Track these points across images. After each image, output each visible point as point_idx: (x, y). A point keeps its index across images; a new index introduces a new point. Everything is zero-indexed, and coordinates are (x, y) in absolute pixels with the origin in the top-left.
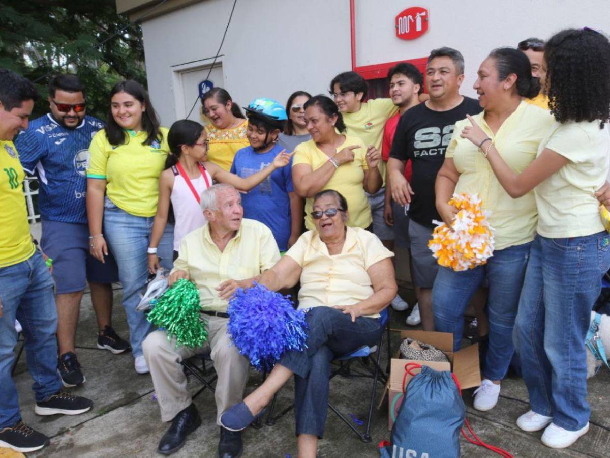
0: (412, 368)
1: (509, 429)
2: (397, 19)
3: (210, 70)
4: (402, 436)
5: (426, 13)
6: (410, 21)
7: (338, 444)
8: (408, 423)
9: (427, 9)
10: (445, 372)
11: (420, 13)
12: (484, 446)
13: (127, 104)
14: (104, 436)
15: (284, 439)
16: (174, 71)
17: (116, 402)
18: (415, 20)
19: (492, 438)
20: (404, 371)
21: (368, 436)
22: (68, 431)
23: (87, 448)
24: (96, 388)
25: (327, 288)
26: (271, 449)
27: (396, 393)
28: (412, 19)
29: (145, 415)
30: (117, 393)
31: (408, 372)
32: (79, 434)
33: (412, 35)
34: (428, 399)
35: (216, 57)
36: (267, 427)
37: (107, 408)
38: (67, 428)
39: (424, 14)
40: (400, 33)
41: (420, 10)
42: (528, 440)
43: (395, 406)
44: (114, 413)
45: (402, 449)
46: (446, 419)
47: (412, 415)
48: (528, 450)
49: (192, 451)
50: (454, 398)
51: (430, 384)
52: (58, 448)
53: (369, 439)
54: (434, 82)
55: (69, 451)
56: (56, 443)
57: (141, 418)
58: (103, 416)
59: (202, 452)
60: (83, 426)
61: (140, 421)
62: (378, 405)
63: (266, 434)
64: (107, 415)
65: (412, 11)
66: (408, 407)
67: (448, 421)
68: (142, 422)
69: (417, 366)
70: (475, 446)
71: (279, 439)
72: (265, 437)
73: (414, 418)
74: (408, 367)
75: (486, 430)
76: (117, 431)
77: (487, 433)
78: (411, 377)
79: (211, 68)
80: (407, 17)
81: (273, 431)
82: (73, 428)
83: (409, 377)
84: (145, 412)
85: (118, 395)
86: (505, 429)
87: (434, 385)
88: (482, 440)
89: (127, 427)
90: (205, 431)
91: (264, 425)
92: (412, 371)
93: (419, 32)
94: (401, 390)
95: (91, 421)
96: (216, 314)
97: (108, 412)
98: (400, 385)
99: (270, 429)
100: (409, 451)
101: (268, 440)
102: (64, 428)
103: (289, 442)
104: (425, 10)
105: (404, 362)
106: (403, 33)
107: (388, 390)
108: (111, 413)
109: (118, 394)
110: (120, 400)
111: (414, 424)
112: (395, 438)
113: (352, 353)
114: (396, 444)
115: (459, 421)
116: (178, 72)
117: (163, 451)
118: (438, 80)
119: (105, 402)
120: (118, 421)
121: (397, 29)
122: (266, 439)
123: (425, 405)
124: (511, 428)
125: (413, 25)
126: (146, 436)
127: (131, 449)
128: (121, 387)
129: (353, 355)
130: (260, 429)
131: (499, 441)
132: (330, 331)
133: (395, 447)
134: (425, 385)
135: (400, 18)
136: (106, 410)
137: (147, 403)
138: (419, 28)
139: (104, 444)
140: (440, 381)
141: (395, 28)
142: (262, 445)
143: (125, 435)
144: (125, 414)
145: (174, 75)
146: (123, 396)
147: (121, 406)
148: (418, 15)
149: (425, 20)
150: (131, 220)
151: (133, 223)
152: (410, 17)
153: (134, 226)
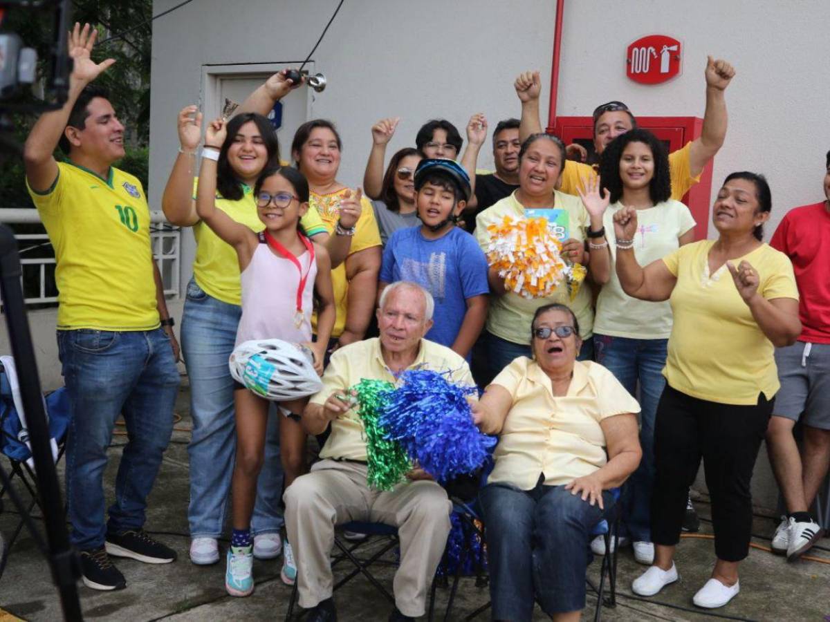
2: (630, 49)
5: (679, 48)
6: (651, 54)
9: (680, 40)
11: (669, 46)
16: (210, 74)
18: (660, 55)
25: (547, 442)
28: (654, 54)
29: (249, 616)
30: (189, 588)
33: (652, 77)
35: (305, 62)
37: (189, 602)
39: (674, 48)
40: (632, 72)
41: (671, 42)
44: (198, 609)
58: (183, 614)
64: (188, 613)
65: (658, 42)
80: (647, 49)
84: (247, 613)
85: (193, 591)
93: (665, 74)
95: (168, 618)
97: (188, 608)
104: (678, 43)
106: (638, 72)
108: (193, 611)
109: (192, 589)
110: (198, 597)
116: (215, 76)
121: (629, 64)
125: (655, 63)
128: (191, 582)
135: (636, 49)
136: (186, 605)
138: (665, 68)
141: (626, 63)
144: (218, 613)
145: (207, 79)
146: (200, 592)
147: (205, 603)
148: (665, 48)
149: (675, 60)
150: (219, 317)
151: (221, 324)
152: (652, 49)
153: (222, 328)
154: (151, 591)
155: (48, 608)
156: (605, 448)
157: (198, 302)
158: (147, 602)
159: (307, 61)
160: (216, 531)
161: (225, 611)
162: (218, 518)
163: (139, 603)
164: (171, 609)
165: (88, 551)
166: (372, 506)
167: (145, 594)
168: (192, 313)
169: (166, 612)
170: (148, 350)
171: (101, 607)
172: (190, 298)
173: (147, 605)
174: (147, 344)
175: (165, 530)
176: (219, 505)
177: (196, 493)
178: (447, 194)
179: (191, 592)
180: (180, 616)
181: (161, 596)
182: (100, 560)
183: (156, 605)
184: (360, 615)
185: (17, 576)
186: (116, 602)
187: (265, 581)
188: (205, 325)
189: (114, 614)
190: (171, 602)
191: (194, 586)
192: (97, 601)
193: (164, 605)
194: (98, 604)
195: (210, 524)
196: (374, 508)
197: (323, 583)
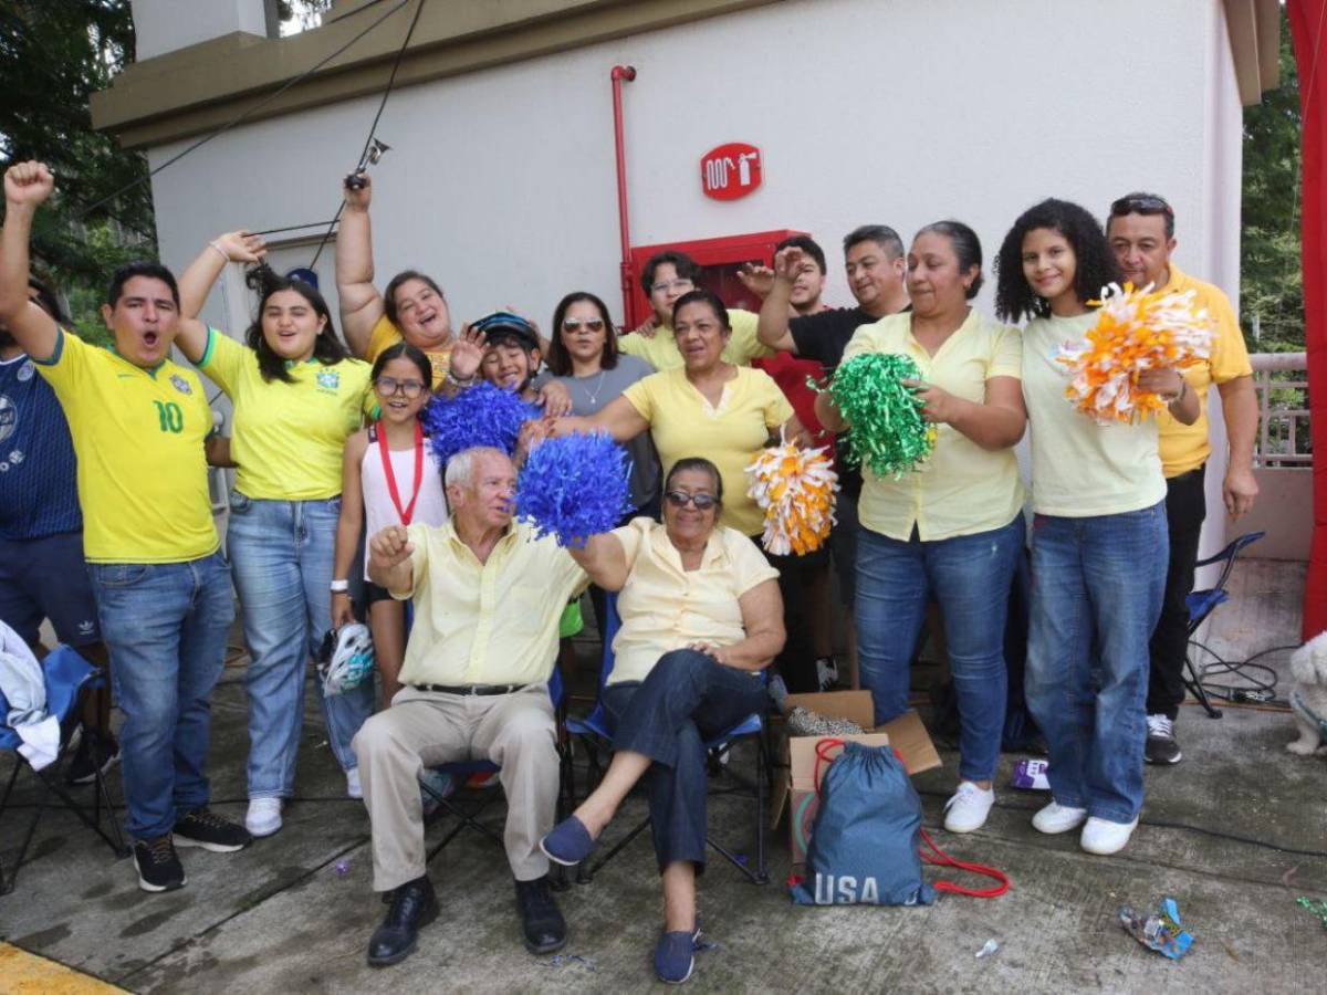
0: (826, 749)
1: (983, 839)
2: (704, 162)
4: (830, 857)
5: (758, 156)
6: (728, 166)
7: (715, 893)
8: (837, 832)
9: (758, 146)
10: (884, 748)
11: (747, 154)
12: (954, 865)
13: (296, 312)
14: (273, 940)
15: (618, 899)
17: (263, 886)
18: (737, 166)
19: (963, 854)
20: (815, 756)
21: (763, 875)
22: (191, 942)
23: (249, 962)
24: (209, 870)
25: (677, 629)
26: (601, 915)
27: (805, 794)
28: (732, 164)
29: (337, 899)
30: (259, 872)
31: (820, 756)
32: (218, 943)
33: (733, 191)
34: (865, 788)
35: (333, 223)
36: (580, 886)
37: (258, 894)
38: (187, 938)
39: (753, 156)
40: (709, 188)
41: (747, 149)
42: (1017, 850)
43: (803, 817)
44: (272, 901)
45: (831, 878)
46: (896, 819)
47: (841, 818)
48: (1021, 861)
49: (457, 938)
50: (904, 784)
51: (864, 767)
52: (187, 969)
53: (766, 878)
55: (214, 971)
56: (180, 963)
57: (332, 905)
58: (252, 911)
59: (477, 936)
60: (220, 931)
61: (331, 908)
62: (773, 820)
63: (583, 896)
64: (259, 907)
65: (732, 151)
66: (835, 805)
67: (899, 822)
68: (336, 910)
69: (836, 743)
70: (939, 867)
71: (610, 901)
72: (582, 901)
73: (847, 823)
74: (821, 748)
75: (950, 843)
76: (294, 929)
77: (951, 847)
78: (828, 764)
79: (323, 244)
80: (722, 160)
81: (593, 892)
82: (200, 935)
83: (824, 765)
84: (335, 895)
85: (265, 875)
86: (978, 838)
87: (870, 768)
88: (950, 857)
89: (311, 918)
90: (468, 907)
91: (573, 884)
92: (827, 755)
93: (746, 186)
94: (813, 789)
95: (232, 920)
96: (474, 689)
97: (258, 902)
98: (811, 782)
99: (587, 888)
100: (843, 880)
101: (590, 903)
102: (182, 939)
103: (628, 902)
104: (756, 150)
105: (812, 741)
106: (715, 187)
107: (789, 791)
108: (265, 905)
109: (262, 873)
110: (270, 883)
111: (848, 833)
112: (818, 863)
113: (732, 730)
114: (822, 872)
115: (917, 819)
117: (382, 956)
119: (242, 889)
120: (288, 915)
121: (705, 180)
122: (586, 904)
124: (987, 837)
125: (734, 175)
126: (357, 929)
127: (339, 952)
128: (261, 863)
129: (734, 733)
130: (570, 892)
131: (974, 855)
132: (704, 688)
133: (819, 877)
134: (857, 769)
135: (710, 162)
136: (254, 898)
137: (331, 880)
138: (745, 180)
139: (279, 951)
140: (881, 761)
141: (701, 180)
142: (583, 912)
143: (313, 932)
144: (296, 902)
146: (274, 876)
147: (279, 890)
148: (743, 158)
149: (755, 168)
150: (266, 532)
151: (270, 539)
152: (728, 160)
153: (273, 543)
154: (211, 885)
155: (75, 933)
156: (744, 628)
157: (241, 513)
158: (206, 901)
159: (336, 221)
160: (277, 787)
161: (307, 897)
163: (195, 905)
164: (236, 906)
166: (470, 742)
167: (203, 890)
168: (236, 527)
169: (229, 913)
170: (194, 582)
171: (144, 920)
172: (234, 509)
173: (205, 906)
174: (192, 574)
175: (226, 798)
179: (260, 878)
180: (248, 914)
181: (223, 890)
182: (157, 851)
183: (216, 901)
185: (35, 894)
186: (164, 908)
187: (355, 847)
188: (252, 543)
189: (163, 926)
190: (236, 896)
191: (266, 869)
192: (141, 911)
193: (226, 901)
194: (142, 916)
196: (473, 744)
197: (413, 858)
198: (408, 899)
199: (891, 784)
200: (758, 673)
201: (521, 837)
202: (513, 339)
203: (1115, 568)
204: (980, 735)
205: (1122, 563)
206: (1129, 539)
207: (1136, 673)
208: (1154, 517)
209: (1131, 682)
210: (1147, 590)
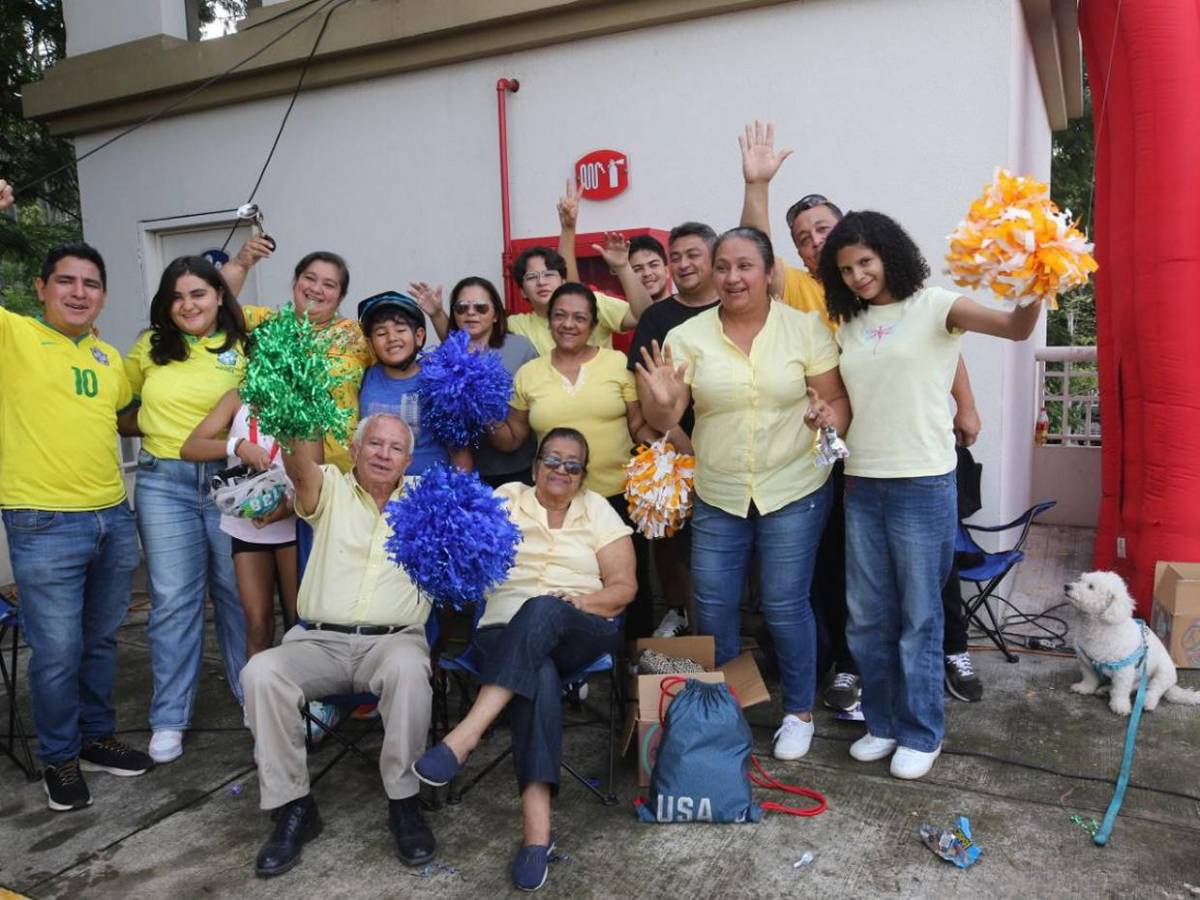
0: (670, 686)
1: (807, 766)
2: (578, 166)
3: (231, 230)
4: (670, 779)
5: (625, 162)
6: (599, 169)
7: (570, 813)
8: (676, 758)
9: (624, 153)
10: (720, 684)
11: (615, 160)
12: (779, 788)
13: (196, 294)
14: (171, 855)
15: (483, 819)
16: (147, 231)
17: (163, 806)
18: (607, 169)
19: (789, 778)
20: (660, 691)
21: (613, 796)
22: (95, 856)
23: (147, 874)
24: (114, 792)
26: (467, 832)
27: (651, 725)
28: (602, 169)
29: (229, 817)
30: (160, 794)
31: (665, 692)
32: (119, 858)
33: (602, 192)
34: (703, 720)
36: (449, 806)
37: (157, 814)
38: (91, 853)
39: (621, 162)
41: (617, 156)
42: (835, 775)
43: (649, 744)
44: (170, 820)
45: (671, 799)
46: (728, 748)
47: (683, 746)
48: (838, 785)
49: (338, 852)
50: (737, 716)
51: (702, 703)
52: (90, 880)
53: (614, 800)
54: (682, 270)
55: (114, 882)
56: (83, 875)
57: (225, 823)
58: (152, 828)
59: (356, 850)
60: (121, 847)
61: (224, 826)
62: (622, 749)
63: (452, 815)
64: (157, 826)
65: (604, 157)
66: (676, 734)
67: (731, 750)
68: (228, 827)
69: (679, 680)
70: (767, 790)
71: (475, 820)
72: (452, 820)
73: (687, 748)
75: (777, 769)
76: (189, 845)
77: (779, 773)
78: (671, 699)
80: (594, 164)
81: (462, 811)
82: (103, 850)
83: (667, 700)
84: (227, 814)
85: (164, 797)
86: (803, 765)
87: (707, 702)
88: (777, 781)
89: (206, 835)
90: (348, 825)
91: (444, 805)
92: (669, 690)
93: (615, 188)
94: (658, 721)
95: (132, 837)
97: (157, 821)
98: (656, 714)
99: (456, 808)
100: (682, 800)
101: (458, 821)
102: (85, 854)
103: (492, 820)
104: (622, 156)
105: (657, 679)
106: (587, 188)
107: (637, 722)
108: (163, 823)
109: (162, 795)
110: (169, 804)
111: (685, 759)
112: (658, 783)
114: (662, 793)
115: (747, 748)
116: (154, 232)
117: (269, 868)
118: (687, 268)
119: (143, 809)
120: (184, 832)
121: (578, 181)
122: (454, 822)
123: (700, 731)
124: (810, 764)
125: (604, 178)
126: (246, 844)
127: (230, 865)
128: (161, 786)
129: (589, 670)
130: (441, 811)
131: (798, 780)
132: (561, 630)
133: (660, 797)
134: (696, 702)
135: (583, 166)
136: (155, 817)
137: (224, 801)
138: (614, 182)
139: (175, 864)
140: (716, 695)
142: (452, 829)
143: (207, 847)
144: (193, 820)
145: (145, 237)
146: (174, 797)
147: (177, 810)
148: (612, 163)
149: (623, 172)
150: (172, 486)
151: (176, 493)
152: (599, 164)
154: (114, 805)
156: (601, 579)
157: (147, 470)
158: (109, 820)
160: (181, 722)
161: (202, 816)
162: (183, 708)
163: (99, 823)
164: (137, 825)
165: (53, 764)
167: (107, 810)
168: (143, 481)
169: (131, 830)
170: (100, 529)
171: (51, 837)
172: (142, 466)
173: (109, 824)
174: (98, 522)
175: (132, 728)
176: (186, 692)
177: (160, 682)
178: (401, 328)
179: (160, 799)
180: (148, 831)
181: (126, 810)
182: (65, 774)
183: (120, 822)
184: (356, 794)
186: (71, 826)
189: (69, 842)
190: (138, 815)
191: (166, 791)
192: (49, 828)
193: (129, 820)
194: (49, 833)
195: (175, 715)
197: (297, 780)
198: (293, 817)
199: (726, 716)
200: (611, 620)
201: (395, 760)
202: (401, 316)
203: (912, 529)
204: (796, 673)
205: (918, 525)
206: (924, 505)
207: (931, 620)
208: (947, 486)
209: (927, 629)
210: (939, 549)
